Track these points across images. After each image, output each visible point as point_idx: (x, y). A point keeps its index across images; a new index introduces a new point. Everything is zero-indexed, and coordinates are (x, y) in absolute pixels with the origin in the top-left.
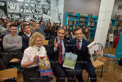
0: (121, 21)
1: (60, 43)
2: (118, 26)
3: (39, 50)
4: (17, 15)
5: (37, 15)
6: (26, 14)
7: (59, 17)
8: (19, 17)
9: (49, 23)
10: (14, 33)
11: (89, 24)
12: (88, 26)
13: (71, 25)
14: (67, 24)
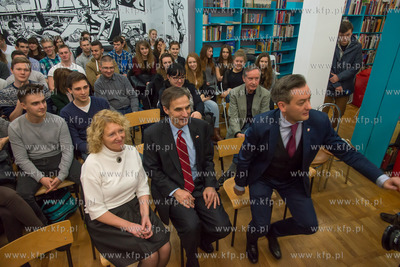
0: (378, 18)
1: (179, 136)
2: (368, 34)
4: (31, 18)
5: (100, 13)
6: (62, 13)
7: (175, 16)
8: (38, 26)
11: (276, 31)
13: (216, 40)
14: (204, 40)
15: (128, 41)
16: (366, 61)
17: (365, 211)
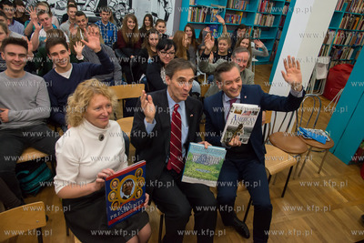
0: (357, 16)
1: (175, 110)
2: (345, 31)
3: (102, 138)
9: (130, 19)
10: (15, 68)
11: (257, 20)
12: (255, 27)
13: (200, 21)
14: (189, 20)
15: (114, 15)
16: (339, 56)
17: (338, 203)
